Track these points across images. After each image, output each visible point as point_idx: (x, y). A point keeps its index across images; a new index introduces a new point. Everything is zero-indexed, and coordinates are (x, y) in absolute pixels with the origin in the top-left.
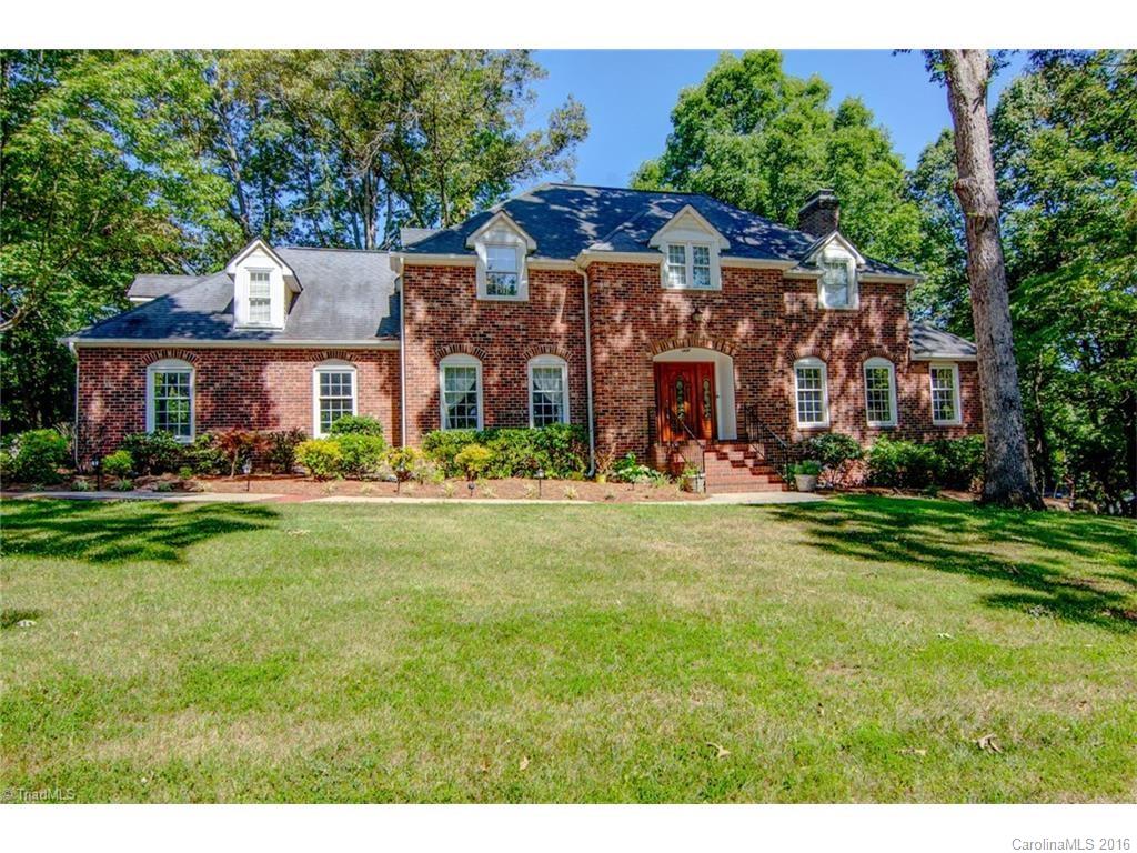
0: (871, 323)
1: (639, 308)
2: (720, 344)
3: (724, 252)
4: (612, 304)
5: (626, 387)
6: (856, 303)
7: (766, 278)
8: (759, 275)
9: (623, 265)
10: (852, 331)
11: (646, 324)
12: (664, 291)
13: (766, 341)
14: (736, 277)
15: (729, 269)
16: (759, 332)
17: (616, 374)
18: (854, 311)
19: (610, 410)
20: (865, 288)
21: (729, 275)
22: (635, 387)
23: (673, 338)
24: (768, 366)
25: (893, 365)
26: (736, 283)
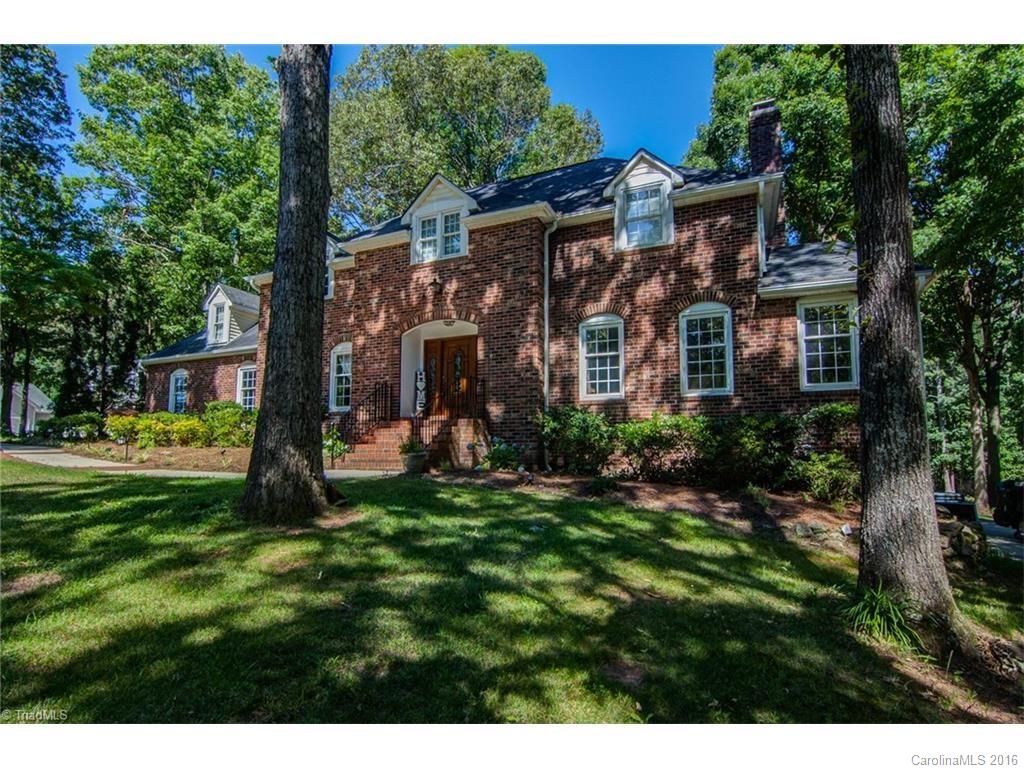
0: (696, 259)
1: (391, 289)
2: (464, 313)
3: (473, 212)
4: (369, 288)
5: (376, 366)
6: (671, 236)
7: (518, 231)
8: (510, 229)
9: (380, 250)
10: (665, 274)
11: (397, 302)
12: (415, 268)
13: (516, 302)
14: (486, 237)
15: (478, 230)
16: (508, 293)
17: (369, 354)
18: (668, 247)
19: (361, 388)
20: (684, 215)
21: (477, 237)
22: (383, 365)
23: (419, 313)
24: (516, 332)
25: (729, 310)
26: (485, 244)
